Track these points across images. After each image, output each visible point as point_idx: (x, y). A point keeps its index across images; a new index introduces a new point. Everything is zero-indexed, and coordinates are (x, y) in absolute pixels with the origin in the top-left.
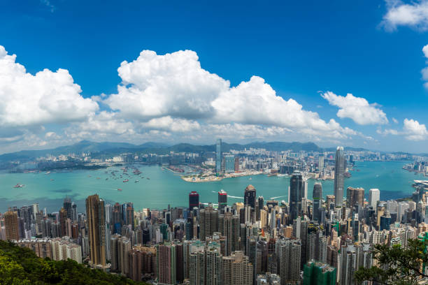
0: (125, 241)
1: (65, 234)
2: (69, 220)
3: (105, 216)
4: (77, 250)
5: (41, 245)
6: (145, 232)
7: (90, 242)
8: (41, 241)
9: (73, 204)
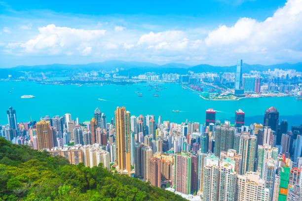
1: (95, 142)
2: (98, 129)
3: (130, 126)
5: (73, 152)
8: (73, 148)
9: (102, 115)
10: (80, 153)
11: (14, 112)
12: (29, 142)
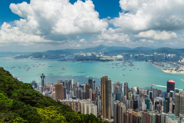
0: (122, 105)
1: (88, 98)
2: (91, 90)
3: (111, 89)
4: (95, 108)
5: (75, 103)
6: (134, 101)
7: (102, 104)
8: (75, 101)
9: (93, 80)
12: (51, 95)
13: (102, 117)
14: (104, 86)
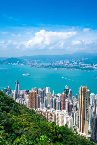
1: (64, 108)
2: (67, 100)
3: (90, 101)
7: (79, 116)
8: (49, 110)
9: (70, 90)
10: (53, 115)
11: (18, 83)
12: (25, 102)
13: (78, 130)
14: (81, 97)
